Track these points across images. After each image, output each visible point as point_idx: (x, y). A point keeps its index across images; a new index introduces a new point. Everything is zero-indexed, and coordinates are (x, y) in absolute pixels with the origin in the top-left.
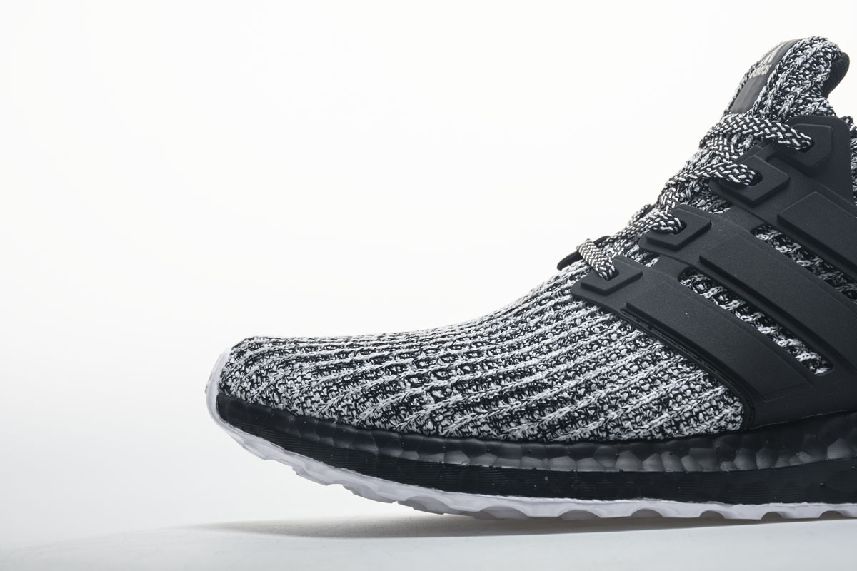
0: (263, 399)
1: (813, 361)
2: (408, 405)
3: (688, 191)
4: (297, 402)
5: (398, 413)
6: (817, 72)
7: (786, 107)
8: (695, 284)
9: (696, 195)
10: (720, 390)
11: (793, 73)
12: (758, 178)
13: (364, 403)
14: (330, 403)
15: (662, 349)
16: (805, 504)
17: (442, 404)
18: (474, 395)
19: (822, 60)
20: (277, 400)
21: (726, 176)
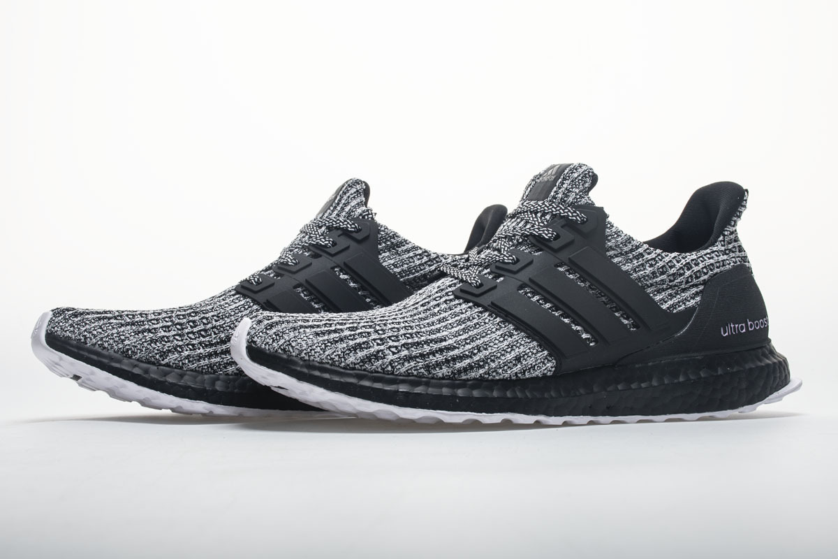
0: (281, 349)
1: (588, 339)
2: (376, 356)
3: (515, 241)
4: (305, 352)
5: (370, 361)
6: (585, 182)
7: (571, 199)
8: (526, 293)
9: (519, 244)
10: (546, 353)
11: (572, 181)
12: (557, 237)
13: (348, 354)
14: (327, 353)
15: (514, 329)
16: (582, 416)
17: (396, 356)
18: (415, 352)
19: (587, 176)
20: (291, 350)
21: (541, 234)
